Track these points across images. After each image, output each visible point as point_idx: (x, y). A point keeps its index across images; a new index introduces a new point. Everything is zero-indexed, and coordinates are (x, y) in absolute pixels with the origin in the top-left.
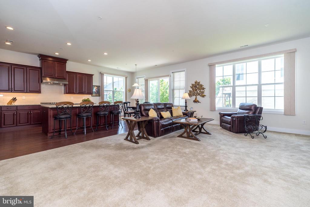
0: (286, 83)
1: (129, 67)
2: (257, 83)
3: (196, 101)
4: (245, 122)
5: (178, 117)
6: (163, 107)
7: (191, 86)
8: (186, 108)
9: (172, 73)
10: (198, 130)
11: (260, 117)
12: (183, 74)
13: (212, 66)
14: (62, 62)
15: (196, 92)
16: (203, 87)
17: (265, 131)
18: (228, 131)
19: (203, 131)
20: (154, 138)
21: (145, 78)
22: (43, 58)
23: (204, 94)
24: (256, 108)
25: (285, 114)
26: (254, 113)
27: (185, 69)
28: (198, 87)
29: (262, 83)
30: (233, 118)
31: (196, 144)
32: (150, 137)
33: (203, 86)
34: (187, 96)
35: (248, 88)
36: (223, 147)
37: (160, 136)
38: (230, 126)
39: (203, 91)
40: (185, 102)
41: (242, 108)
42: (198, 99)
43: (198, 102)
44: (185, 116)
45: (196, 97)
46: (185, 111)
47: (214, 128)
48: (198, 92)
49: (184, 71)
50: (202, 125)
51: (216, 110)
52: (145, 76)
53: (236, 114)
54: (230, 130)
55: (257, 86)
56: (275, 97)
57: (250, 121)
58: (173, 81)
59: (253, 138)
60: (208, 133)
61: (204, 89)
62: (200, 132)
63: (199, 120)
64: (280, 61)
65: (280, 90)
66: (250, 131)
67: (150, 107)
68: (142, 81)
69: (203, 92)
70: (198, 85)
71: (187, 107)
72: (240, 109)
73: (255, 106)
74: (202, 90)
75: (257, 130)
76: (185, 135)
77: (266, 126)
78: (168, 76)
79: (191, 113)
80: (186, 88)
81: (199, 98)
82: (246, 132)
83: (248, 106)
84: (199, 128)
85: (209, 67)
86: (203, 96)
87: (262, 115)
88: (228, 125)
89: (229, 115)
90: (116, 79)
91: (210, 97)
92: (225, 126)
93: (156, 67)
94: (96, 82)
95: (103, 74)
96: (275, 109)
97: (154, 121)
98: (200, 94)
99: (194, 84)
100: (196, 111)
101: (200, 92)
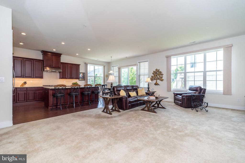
0: (225, 70)
1: (106, 58)
2: (203, 70)
3: (156, 84)
4: (192, 100)
5: (142, 96)
6: (131, 88)
7: (153, 72)
8: (148, 89)
9: (139, 63)
10: (156, 105)
11: (204, 96)
12: (147, 64)
13: (168, 58)
14: (58, 55)
15: (156, 77)
17: (207, 106)
18: (179, 107)
19: (160, 106)
20: (123, 111)
21: (118, 66)
22: (44, 53)
23: (163, 79)
24: (201, 89)
25: (223, 94)
26: (200, 93)
27: (148, 60)
28: (158, 73)
29: (207, 70)
30: (183, 96)
31: (153, 115)
32: (120, 110)
33: (162, 72)
34: (149, 80)
35: (196, 74)
36: (173, 117)
37: (128, 109)
38: (181, 102)
39: (162, 76)
40: (148, 85)
41: (190, 89)
43: (158, 85)
44: (148, 95)
45: (157, 81)
46: (148, 91)
47: (170, 104)
48: (158, 77)
49: (148, 61)
50: (160, 102)
51: (172, 91)
52: (118, 65)
53: (186, 94)
54: (181, 105)
55: (203, 73)
56: (216, 81)
57: (195, 99)
58: (140, 69)
59: (197, 111)
60: (164, 108)
61: (162, 75)
62: (158, 107)
63: (156, 98)
64: (221, 53)
65: (221, 76)
66: (195, 107)
67: (121, 88)
68: (116, 69)
69: (162, 77)
70: (158, 72)
71: (149, 88)
72: (189, 90)
74: (161, 76)
75: (201, 105)
76: (146, 109)
77: (208, 103)
78: (135, 65)
79: (152, 93)
80: (149, 75)
81: (159, 81)
82: (193, 108)
83: (195, 88)
84: (157, 104)
85: (166, 58)
86: (162, 80)
87: (206, 95)
88: (179, 102)
89: (180, 94)
90: (97, 67)
91: (167, 81)
92: (177, 103)
93: (127, 58)
94: (82, 70)
95: (87, 64)
96: (216, 90)
97: (123, 98)
98: (160, 79)
99: (155, 71)
100: (156, 92)
101: (159, 77)
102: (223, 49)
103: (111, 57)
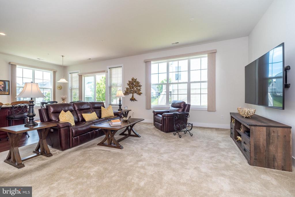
0: (209, 82)
2: (187, 81)
3: (133, 99)
4: (174, 120)
5: (108, 119)
7: (128, 82)
8: (120, 107)
9: (109, 68)
10: (127, 132)
11: (188, 114)
12: (120, 70)
13: (147, 63)
15: (133, 90)
16: (139, 84)
17: (191, 129)
18: (160, 131)
19: (132, 133)
20: (61, 152)
21: (79, 73)
23: (141, 92)
24: (185, 105)
25: (208, 111)
26: (183, 110)
27: (122, 65)
28: (135, 84)
29: (191, 81)
30: (164, 116)
31: (115, 154)
33: (140, 83)
34: (121, 93)
35: (180, 86)
37: (73, 147)
38: (161, 125)
39: (140, 88)
40: (119, 101)
41: (174, 105)
42: (134, 97)
43: (135, 100)
44: (117, 116)
45: (133, 95)
46: (119, 110)
48: (135, 89)
49: (121, 67)
50: (132, 126)
51: (152, 108)
52: (79, 71)
53: (168, 112)
54: (162, 129)
55: (187, 84)
56: (201, 94)
57: (179, 119)
58: (111, 77)
59: (180, 137)
60: (137, 136)
61: (140, 86)
62: (130, 135)
63: (126, 121)
64: (205, 60)
66: (179, 130)
69: (140, 90)
70: (135, 82)
71: (121, 105)
72: (172, 106)
73: (184, 103)
74: (138, 88)
75: (184, 127)
77: (192, 124)
78: (104, 71)
79: (125, 113)
80: (123, 85)
81: (136, 96)
82: (174, 131)
83: (178, 103)
84: (128, 130)
85: (144, 63)
86: (140, 94)
87: (190, 113)
88: (159, 124)
89: (161, 113)
91: (146, 95)
93: (90, 61)
95: (15, 65)
96: (201, 106)
97: (60, 128)
98: (137, 92)
99: (131, 81)
100: (131, 110)
101: (137, 90)
102: (207, 55)
103: (63, 56)
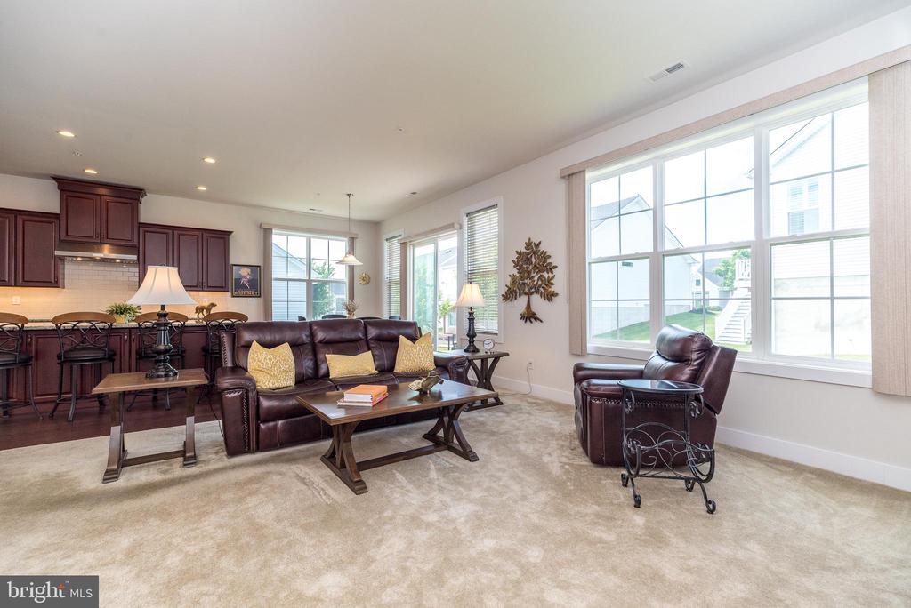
3: (530, 316)
7: (516, 257)
8: (472, 342)
9: (467, 215)
12: (493, 216)
15: (528, 281)
16: (549, 261)
17: (709, 475)
19: (454, 441)
21: (401, 237)
23: (553, 289)
24: (706, 349)
25: (877, 390)
26: (695, 377)
28: (533, 260)
33: (549, 257)
37: (259, 450)
39: (551, 275)
41: (663, 349)
42: (534, 309)
43: (536, 319)
45: (529, 302)
46: (466, 351)
48: (536, 279)
49: (497, 206)
51: (590, 351)
52: (402, 231)
58: (471, 243)
59: (635, 502)
60: (466, 453)
61: (551, 269)
68: (397, 248)
69: (549, 282)
70: (535, 253)
71: (476, 335)
74: (546, 275)
78: (450, 227)
80: (501, 270)
81: (538, 303)
85: (563, 180)
86: (550, 297)
91: (569, 301)
98: (541, 289)
99: (524, 250)
100: (508, 354)
101: (540, 282)
103: (349, 195)
